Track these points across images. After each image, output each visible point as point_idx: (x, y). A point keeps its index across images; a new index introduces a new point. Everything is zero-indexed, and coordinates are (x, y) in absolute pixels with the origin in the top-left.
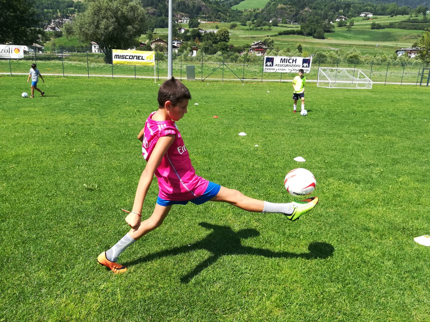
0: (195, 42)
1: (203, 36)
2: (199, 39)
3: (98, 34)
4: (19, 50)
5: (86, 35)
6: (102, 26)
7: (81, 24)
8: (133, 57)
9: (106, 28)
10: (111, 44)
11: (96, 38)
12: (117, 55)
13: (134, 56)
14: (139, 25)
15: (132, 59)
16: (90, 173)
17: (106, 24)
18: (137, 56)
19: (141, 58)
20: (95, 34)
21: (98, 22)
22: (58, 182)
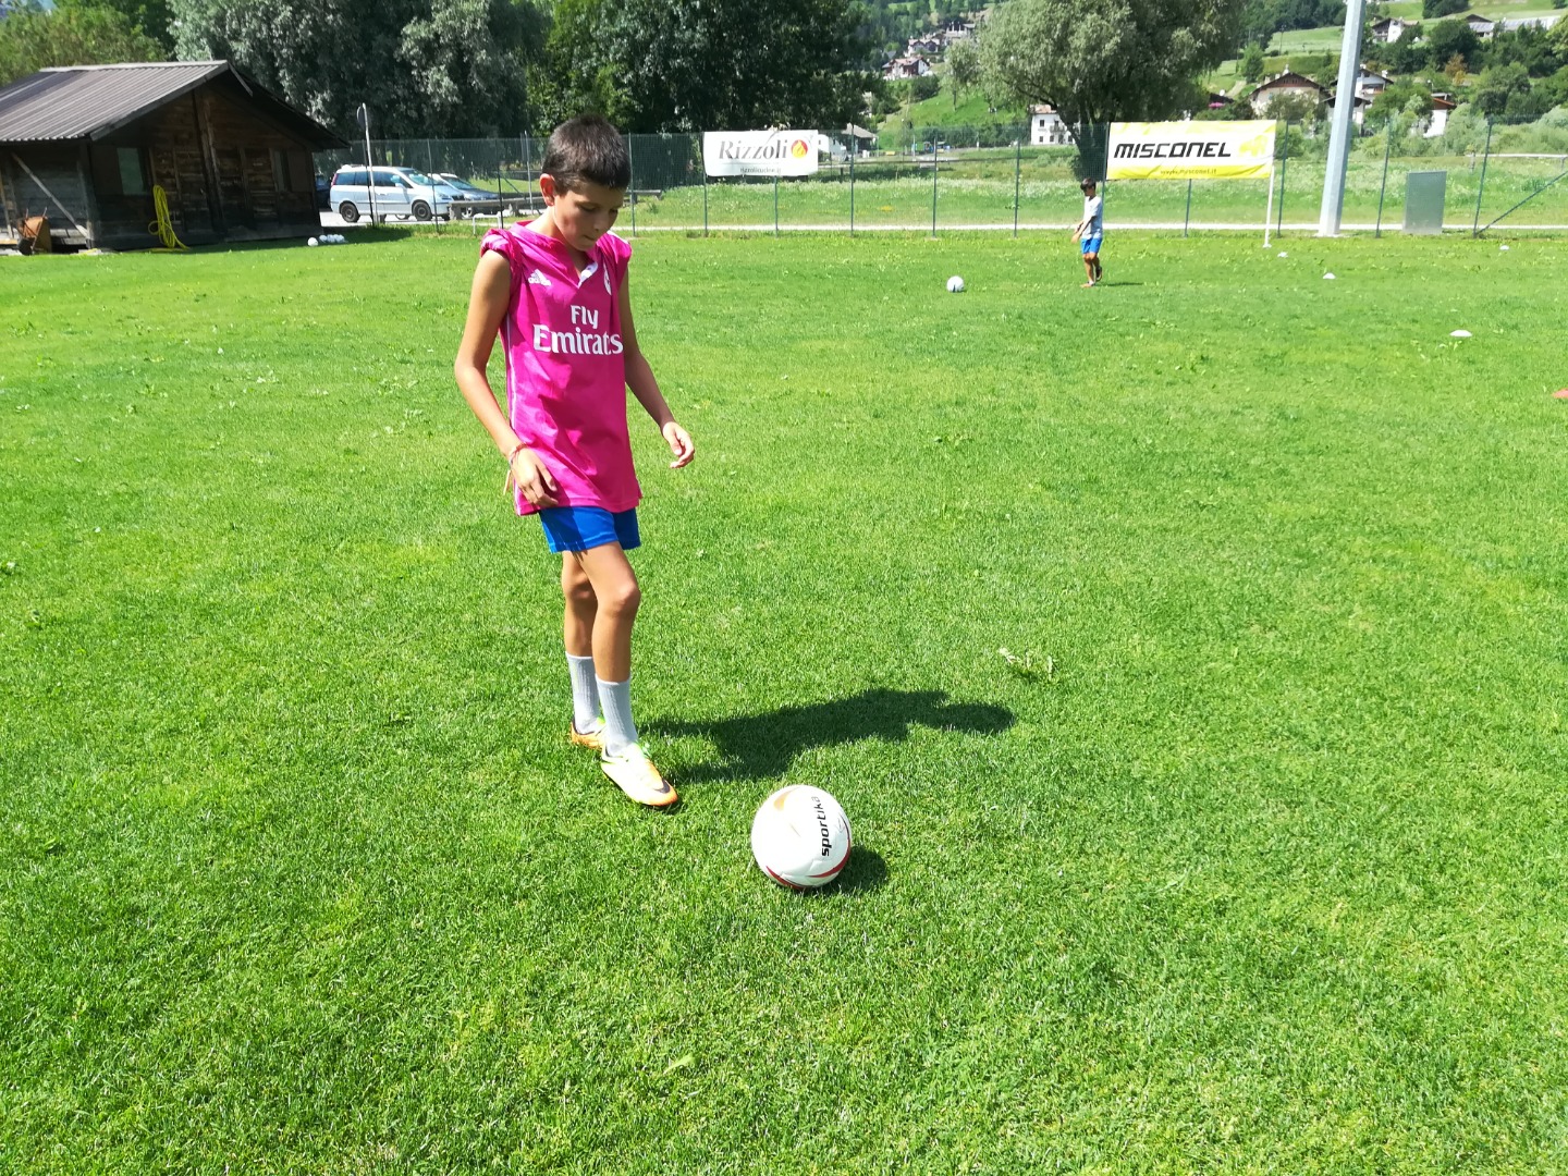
0: (1444, 76)
1: (1487, 48)
2: (1462, 62)
3: (1062, 71)
4: (806, 148)
5: (1018, 80)
6: (1078, 41)
7: (1005, 41)
8: (1186, 149)
9: (1093, 48)
10: (1104, 107)
11: (1052, 87)
12: (1125, 146)
13: (1191, 145)
14: (1218, 24)
15: (1181, 155)
16: (1024, 604)
17: (1093, 32)
18: (1201, 145)
19: (1216, 150)
20: (1049, 72)
21: (1066, 25)
22: (909, 626)
